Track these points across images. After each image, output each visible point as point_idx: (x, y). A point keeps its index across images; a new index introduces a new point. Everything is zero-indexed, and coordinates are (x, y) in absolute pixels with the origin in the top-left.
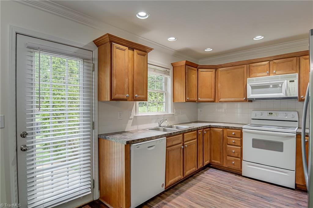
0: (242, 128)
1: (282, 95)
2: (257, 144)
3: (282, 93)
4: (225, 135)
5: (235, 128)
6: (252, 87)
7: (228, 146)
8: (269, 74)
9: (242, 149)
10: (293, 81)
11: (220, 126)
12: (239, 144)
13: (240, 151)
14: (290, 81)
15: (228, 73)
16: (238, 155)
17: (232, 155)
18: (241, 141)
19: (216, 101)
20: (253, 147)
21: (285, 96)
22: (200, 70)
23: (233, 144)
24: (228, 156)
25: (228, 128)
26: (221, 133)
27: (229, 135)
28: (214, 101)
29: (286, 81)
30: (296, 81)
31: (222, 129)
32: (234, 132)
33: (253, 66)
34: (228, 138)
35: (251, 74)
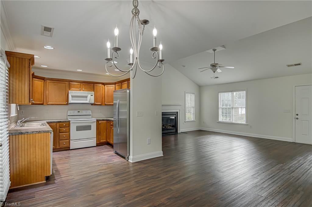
0: (70, 121)
1: (87, 102)
2: (79, 129)
3: (87, 101)
4: (57, 127)
5: (65, 122)
6: (72, 96)
7: (60, 134)
8: (80, 90)
9: (69, 134)
10: (92, 95)
11: (54, 121)
12: (68, 131)
13: (68, 135)
14: (91, 95)
15: (55, 85)
16: (67, 138)
17: (63, 139)
18: (69, 129)
19: (44, 104)
20: (77, 131)
21: (89, 103)
22: (34, 79)
23: (64, 132)
24: (60, 140)
25: (60, 122)
26: (55, 126)
27: (61, 127)
28: (42, 104)
29: (89, 95)
30: (93, 95)
31: (55, 124)
32: (64, 124)
33: (72, 84)
34: (60, 128)
35: (70, 88)
